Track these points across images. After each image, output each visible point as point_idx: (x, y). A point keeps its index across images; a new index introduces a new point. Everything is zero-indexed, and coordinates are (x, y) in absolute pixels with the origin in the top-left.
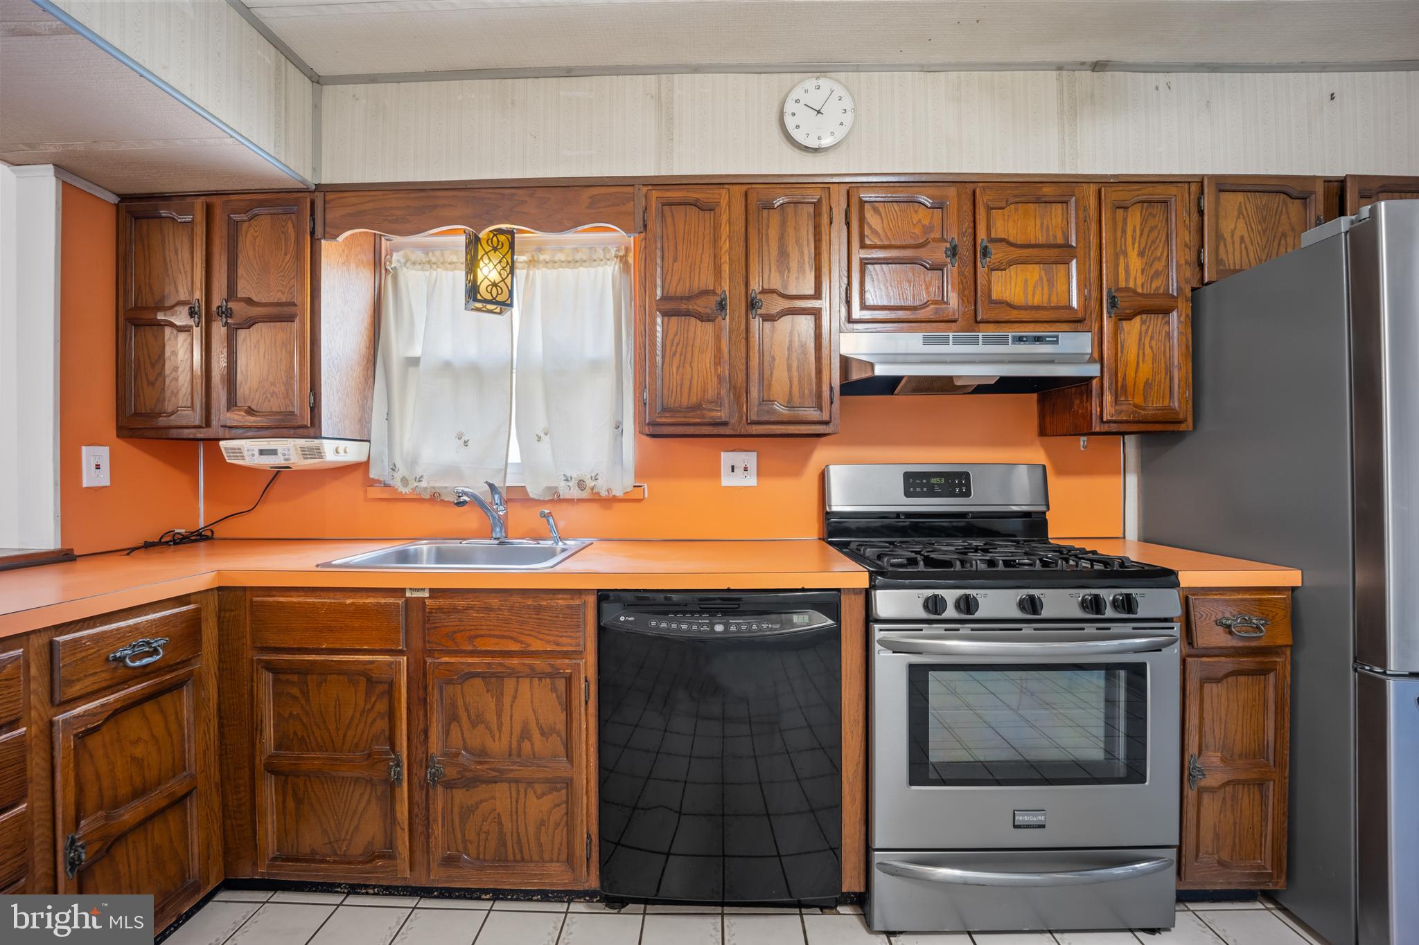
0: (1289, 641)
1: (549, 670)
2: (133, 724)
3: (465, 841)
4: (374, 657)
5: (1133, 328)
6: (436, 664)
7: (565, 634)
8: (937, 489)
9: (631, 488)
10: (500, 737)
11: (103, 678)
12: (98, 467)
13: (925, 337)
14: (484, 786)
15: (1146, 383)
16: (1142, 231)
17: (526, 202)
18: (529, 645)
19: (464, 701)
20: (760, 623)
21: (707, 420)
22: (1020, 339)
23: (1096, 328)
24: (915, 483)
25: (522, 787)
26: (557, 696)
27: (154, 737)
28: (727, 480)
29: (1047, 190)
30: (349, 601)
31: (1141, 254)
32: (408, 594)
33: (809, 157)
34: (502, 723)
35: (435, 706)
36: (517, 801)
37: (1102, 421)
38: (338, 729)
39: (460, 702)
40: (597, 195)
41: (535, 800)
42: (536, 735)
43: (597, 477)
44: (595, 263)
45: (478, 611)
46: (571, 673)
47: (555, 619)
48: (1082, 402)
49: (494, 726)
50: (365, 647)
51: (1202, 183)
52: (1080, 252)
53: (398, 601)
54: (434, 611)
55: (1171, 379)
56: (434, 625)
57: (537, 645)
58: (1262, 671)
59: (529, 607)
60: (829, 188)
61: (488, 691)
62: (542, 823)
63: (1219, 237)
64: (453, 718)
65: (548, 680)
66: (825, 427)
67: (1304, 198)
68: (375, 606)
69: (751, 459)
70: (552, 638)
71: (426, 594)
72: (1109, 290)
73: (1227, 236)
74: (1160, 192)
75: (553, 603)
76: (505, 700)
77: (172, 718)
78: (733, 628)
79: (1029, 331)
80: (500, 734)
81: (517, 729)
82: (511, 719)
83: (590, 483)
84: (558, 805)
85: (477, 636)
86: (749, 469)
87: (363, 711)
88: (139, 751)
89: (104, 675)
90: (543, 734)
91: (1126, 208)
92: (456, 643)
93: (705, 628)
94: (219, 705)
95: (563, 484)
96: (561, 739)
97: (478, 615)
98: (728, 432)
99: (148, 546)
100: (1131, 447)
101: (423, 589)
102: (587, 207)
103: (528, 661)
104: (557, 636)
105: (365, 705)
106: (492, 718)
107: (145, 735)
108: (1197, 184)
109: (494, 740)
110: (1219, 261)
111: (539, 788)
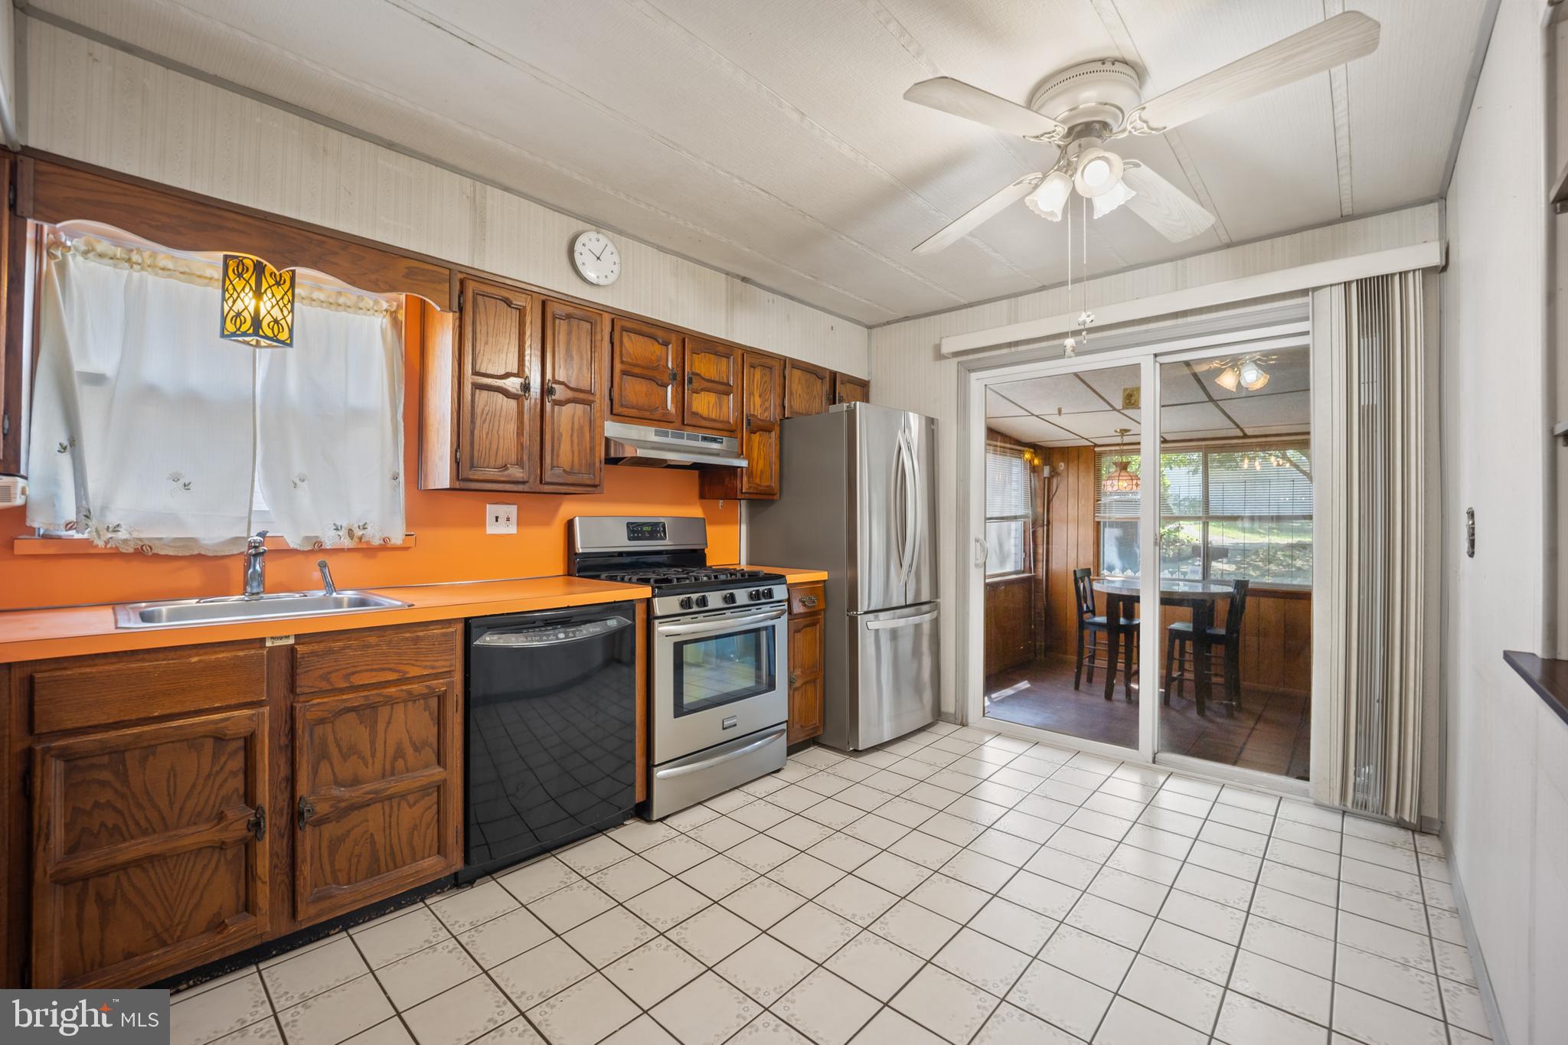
0: (824, 607)
1: (426, 691)
3: (334, 872)
4: (228, 714)
5: (756, 437)
6: (307, 707)
7: (440, 658)
9: (402, 536)
10: (373, 763)
13: (656, 431)
14: (356, 812)
15: (761, 471)
16: (761, 383)
17: (338, 254)
18: (407, 673)
19: (335, 738)
20: (586, 629)
21: (511, 480)
22: (705, 439)
23: (739, 436)
24: (635, 531)
25: (395, 802)
26: (430, 713)
28: (492, 529)
29: (721, 349)
30: (194, 659)
31: (760, 396)
32: (268, 644)
33: (588, 288)
34: (375, 750)
35: (305, 748)
36: (390, 817)
37: (742, 492)
38: (171, 803)
39: (331, 738)
40: (415, 268)
41: (408, 809)
42: (409, 751)
43: (366, 526)
44: (361, 311)
45: (355, 650)
46: (446, 690)
47: (431, 647)
48: (730, 479)
49: (368, 753)
50: (216, 705)
51: (785, 361)
52: (735, 389)
53: (261, 652)
54: (306, 655)
55: (772, 471)
56: (306, 670)
57: (414, 672)
58: (813, 624)
59: (407, 639)
60: (601, 315)
61: (361, 723)
62: (415, 827)
63: (791, 393)
64: (323, 755)
65: (422, 701)
66: (595, 489)
67: (822, 379)
68: (230, 660)
69: (512, 510)
70: (429, 663)
71: (291, 641)
72: (747, 415)
73: (794, 392)
74: (769, 362)
75: (430, 633)
76: (378, 728)
79: (709, 434)
80: (373, 760)
81: (391, 751)
82: (385, 743)
83: (359, 533)
84: (430, 808)
85: (354, 673)
86: (510, 519)
87: (209, 776)
90: (416, 749)
91: (754, 368)
92: (331, 683)
93: (550, 638)
95: (333, 533)
96: (433, 749)
97: (354, 653)
100: (743, 508)
101: (287, 637)
102: (403, 276)
103: (404, 687)
104: (434, 661)
105: (212, 768)
106: (365, 748)
108: (784, 362)
109: (367, 767)
110: (791, 406)
111: (411, 798)
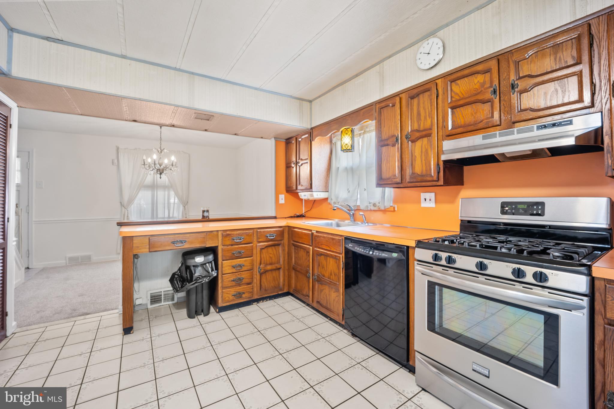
1: (335, 257)
2: (270, 250)
4: (307, 246)
6: (317, 250)
7: (338, 247)
8: (521, 211)
9: (390, 207)
11: (264, 239)
12: (282, 199)
13: (484, 136)
14: (324, 285)
18: (331, 249)
19: (321, 261)
20: (382, 253)
21: (393, 182)
22: (542, 127)
26: (337, 264)
27: (274, 254)
28: (424, 205)
32: (312, 231)
34: (327, 269)
36: (330, 292)
38: (302, 262)
40: (364, 111)
43: (380, 203)
46: (340, 259)
50: (306, 243)
53: (310, 233)
54: (316, 236)
56: (316, 240)
60: (435, 83)
61: (325, 260)
64: (319, 265)
65: (335, 260)
66: (436, 182)
69: (432, 195)
70: (336, 248)
71: (315, 232)
75: (336, 238)
76: (328, 263)
77: (277, 251)
78: (374, 254)
79: (548, 121)
80: (327, 272)
81: (330, 271)
82: (329, 268)
83: (378, 204)
85: (322, 244)
86: (431, 200)
88: (271, 256)
89: (265, 239)
90: (334, 275)
93: (367, 252)
94: (288, 252)
95: (369, 205)
98: (402, 186)
99: (291, 217)
102: (362, 116)
103: (330, 253)
105: (306, 257)
106: (325, 267)
107: (272, 253)
